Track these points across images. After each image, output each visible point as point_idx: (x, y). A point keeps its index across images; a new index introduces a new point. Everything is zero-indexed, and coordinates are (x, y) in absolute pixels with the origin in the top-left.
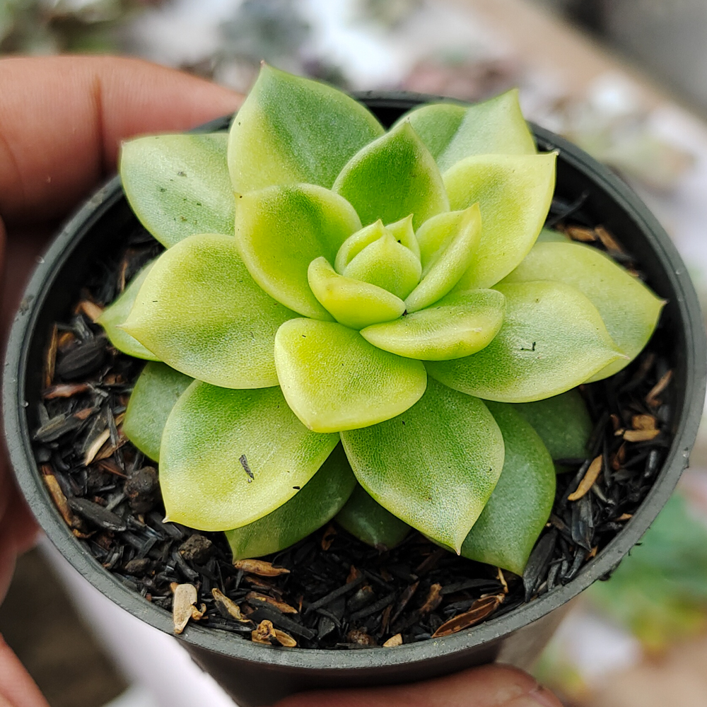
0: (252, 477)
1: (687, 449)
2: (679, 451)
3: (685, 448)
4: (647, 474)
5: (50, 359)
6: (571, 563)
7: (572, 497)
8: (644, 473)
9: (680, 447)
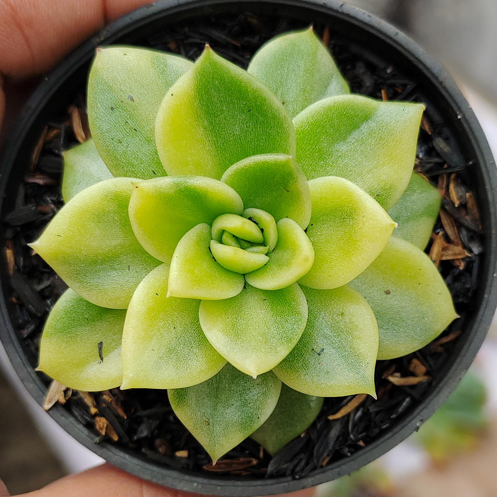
0: (102, 359)
1: (422, 421)
2: (416, 419)
3: (421, 419)
4: (394, 416)
5: (35, 155)
6: (307, 464)
7: (331, 418)
8: (392, 415)
9: (418, 417)
